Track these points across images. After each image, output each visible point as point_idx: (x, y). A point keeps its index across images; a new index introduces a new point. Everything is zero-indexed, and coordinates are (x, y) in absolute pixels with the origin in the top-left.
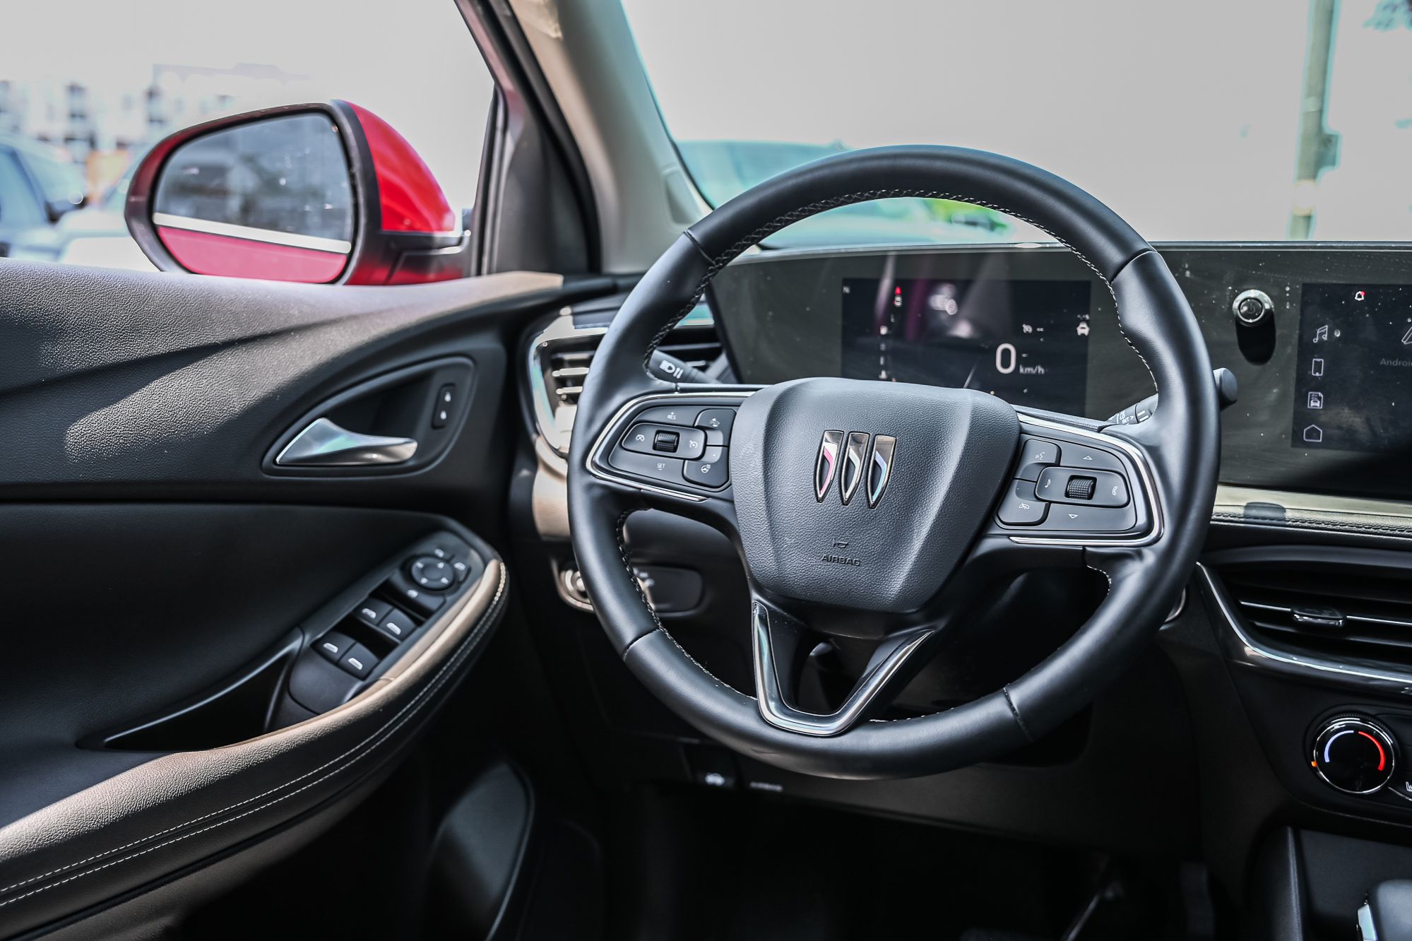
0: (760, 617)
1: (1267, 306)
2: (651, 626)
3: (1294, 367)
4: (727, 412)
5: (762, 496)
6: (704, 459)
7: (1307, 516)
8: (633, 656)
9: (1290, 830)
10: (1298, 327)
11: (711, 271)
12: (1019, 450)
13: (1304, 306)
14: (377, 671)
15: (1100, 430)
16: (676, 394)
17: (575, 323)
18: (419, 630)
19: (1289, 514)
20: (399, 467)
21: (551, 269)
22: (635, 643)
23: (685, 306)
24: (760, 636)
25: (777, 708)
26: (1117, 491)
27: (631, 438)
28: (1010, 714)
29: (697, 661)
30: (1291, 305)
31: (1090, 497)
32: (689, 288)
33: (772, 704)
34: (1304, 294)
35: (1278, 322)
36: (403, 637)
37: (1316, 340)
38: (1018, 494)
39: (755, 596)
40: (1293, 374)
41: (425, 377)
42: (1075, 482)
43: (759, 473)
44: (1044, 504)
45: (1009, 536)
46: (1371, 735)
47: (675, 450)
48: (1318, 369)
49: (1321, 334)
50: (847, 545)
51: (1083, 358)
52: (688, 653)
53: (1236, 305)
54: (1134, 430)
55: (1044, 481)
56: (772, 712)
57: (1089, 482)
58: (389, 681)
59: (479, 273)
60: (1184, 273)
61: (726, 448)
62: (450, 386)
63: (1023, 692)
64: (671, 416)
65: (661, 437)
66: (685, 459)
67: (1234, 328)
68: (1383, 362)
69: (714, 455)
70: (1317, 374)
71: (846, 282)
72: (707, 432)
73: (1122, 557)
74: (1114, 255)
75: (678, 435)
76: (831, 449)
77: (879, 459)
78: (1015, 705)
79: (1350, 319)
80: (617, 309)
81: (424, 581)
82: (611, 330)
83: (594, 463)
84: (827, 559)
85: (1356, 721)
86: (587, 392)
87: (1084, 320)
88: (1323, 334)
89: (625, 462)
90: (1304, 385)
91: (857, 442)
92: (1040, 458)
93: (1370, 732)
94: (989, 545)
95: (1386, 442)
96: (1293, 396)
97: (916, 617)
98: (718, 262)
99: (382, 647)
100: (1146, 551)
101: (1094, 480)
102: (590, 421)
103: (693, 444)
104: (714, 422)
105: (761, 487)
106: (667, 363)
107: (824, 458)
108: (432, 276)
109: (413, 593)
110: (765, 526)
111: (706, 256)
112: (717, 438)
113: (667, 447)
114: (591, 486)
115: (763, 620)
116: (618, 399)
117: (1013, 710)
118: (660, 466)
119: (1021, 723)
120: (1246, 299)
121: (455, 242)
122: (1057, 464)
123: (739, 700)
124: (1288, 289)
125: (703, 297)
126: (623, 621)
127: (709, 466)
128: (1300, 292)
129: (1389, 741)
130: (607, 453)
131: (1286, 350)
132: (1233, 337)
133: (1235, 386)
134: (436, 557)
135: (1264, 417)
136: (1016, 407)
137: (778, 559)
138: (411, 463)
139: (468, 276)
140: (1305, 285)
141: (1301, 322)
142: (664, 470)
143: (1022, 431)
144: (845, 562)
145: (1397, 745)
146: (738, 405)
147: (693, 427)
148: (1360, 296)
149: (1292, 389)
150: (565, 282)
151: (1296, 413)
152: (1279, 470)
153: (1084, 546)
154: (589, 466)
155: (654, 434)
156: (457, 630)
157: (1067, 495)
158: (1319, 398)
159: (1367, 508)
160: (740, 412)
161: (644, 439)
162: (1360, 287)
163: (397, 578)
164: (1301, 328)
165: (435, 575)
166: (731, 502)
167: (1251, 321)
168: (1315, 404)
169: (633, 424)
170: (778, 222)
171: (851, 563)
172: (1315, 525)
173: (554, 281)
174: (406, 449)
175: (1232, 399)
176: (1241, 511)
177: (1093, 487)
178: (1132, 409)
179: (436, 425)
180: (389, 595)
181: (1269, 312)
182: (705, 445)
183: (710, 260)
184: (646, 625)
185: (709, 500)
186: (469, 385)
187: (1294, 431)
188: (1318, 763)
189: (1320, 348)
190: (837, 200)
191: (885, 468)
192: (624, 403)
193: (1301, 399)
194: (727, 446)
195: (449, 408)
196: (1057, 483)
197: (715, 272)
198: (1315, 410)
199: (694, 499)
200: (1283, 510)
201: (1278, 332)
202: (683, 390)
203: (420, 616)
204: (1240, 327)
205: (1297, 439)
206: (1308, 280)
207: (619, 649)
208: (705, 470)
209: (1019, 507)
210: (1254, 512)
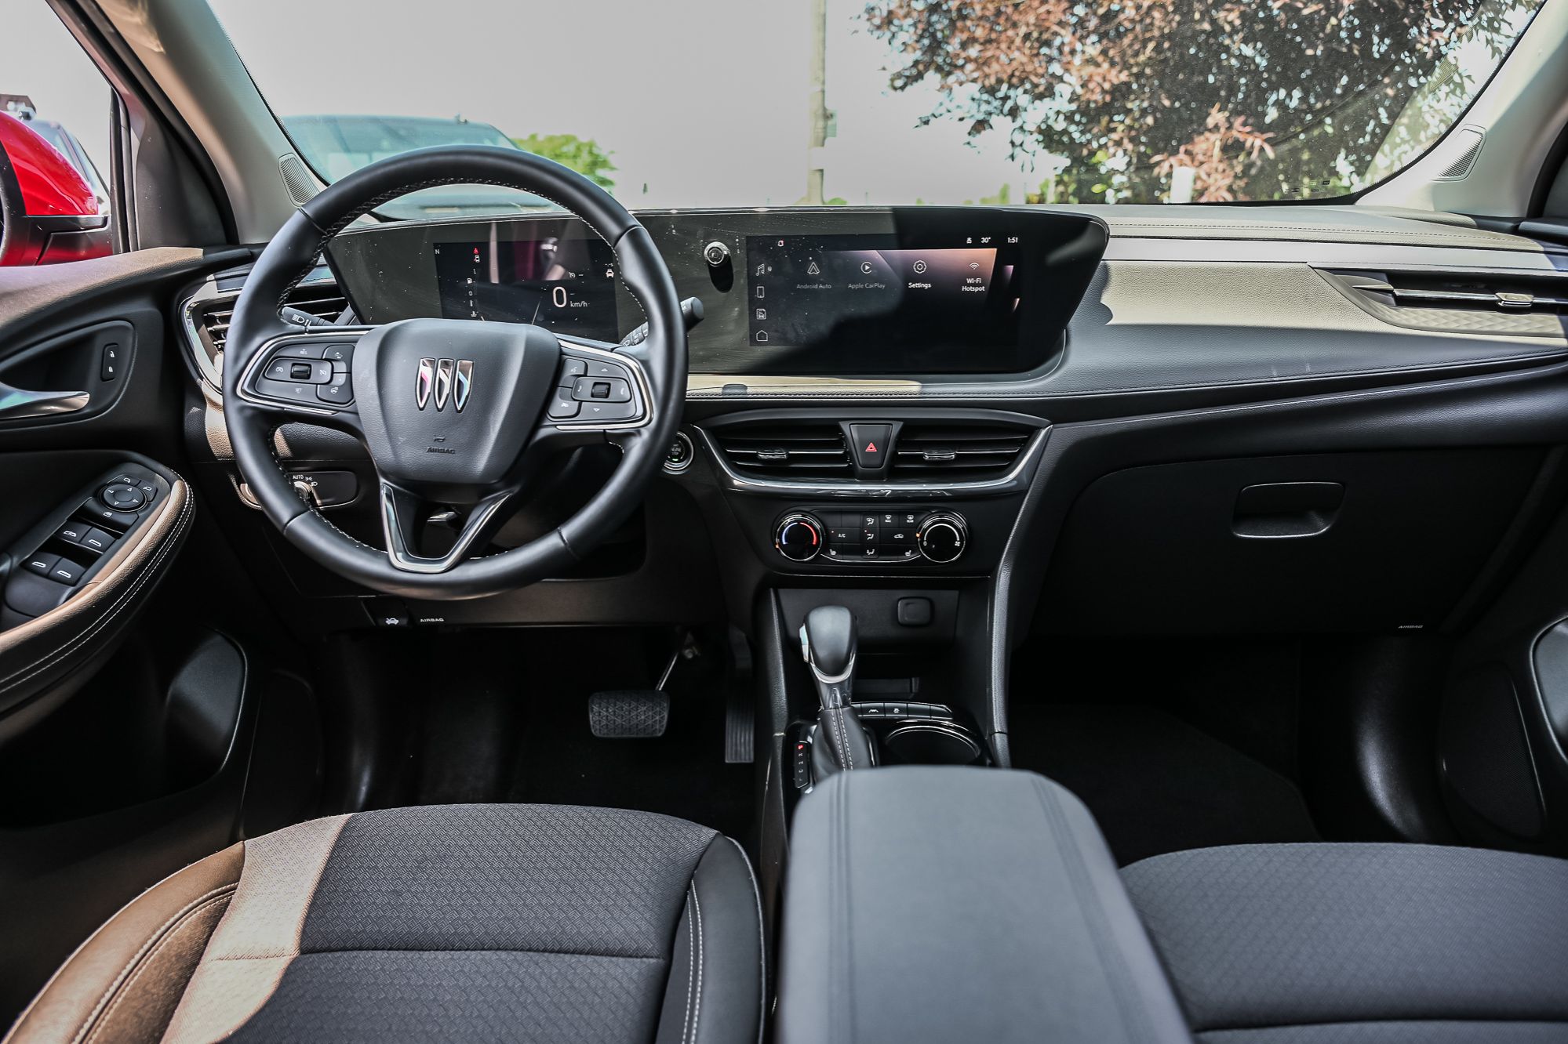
0: (386, 494)
1: (725, 253)
2: (303, 509)
3: (746, 292)
4: (348, 347)
5: (378, 409)
6: (332, 383)
7: (760, 390)
8: (291, 531)
9: (772, 590)
10: (746, 266)
11: (325, 239)
12: (560, 366)
13: (749, 251)
14: (85, 577)
15: (612, 350)
16: (306, 335)
17: (219, 287)
18: (119, 541)
19: (749, 390)
20: (78, 414)
21: (192, 244)
22: (291, 522)
23: (307, 266)
24: (387, 508)
25: (403, 557)
26: (624, 392)
27: (272, 370)
28: (562, 544)
29: (342, 530)
30: (740, 251)
31: (607, 396)
32: (307, 253)
33: (399, 555)
34: (747, 244)
35: (734, 263)
36: (104, 550)
37: (758, 274)
38: (561, 397)
39: (382, 480)
40: (746, 298)
41: (88, 339)
42: (597, 387)
43: (374, 391)
44: (577, 403)
45: (556, 426)
46: (807, 523)
47: (308, 377)
48: (761, 294)
49: (761, 270)
50: (443, 440)
51: (612, 294)
52: (334, 525)
53: (706, 252)
54: (633, 350)
55: (577, 388)
56: (399, 560)
57: (606, 387)
58: (97, 584)
59: (127, 249)
60: (672, 232)
61: (349, 375)
62: (113, 345)
63: (570, 530)
64: (303, 352)
65: (296, 369)
66: (317, 384)
67: (707, 268)
68: (798, 286)
69: (340, 379)
70: (761, 297)
71: (436, 246)
72: (333, 363)
73: (628, 435)
74: (614, 229)
75: (310, 366)
76: (427, 372)
77: (462, 378)
78: (565, 538)
79: (776, 259)
80: (247, 274)
81: (116, 503)
82: (244, 293)
83: (243, 391)
84: (430, 450)
85: (799, 517)
86: (231, 340)
87: (610, 267)
88: (761, 269)
89: (269, 388)
90: (753, 304)
91: (446, 364)
92: (574, 371)
93: (806, 522)
94: (543, 433)
95: (804, 338)
96: (748, 312)
97: (499, 485)
98: (329, 232)
99: (87, 559)
100: (642, 430)
101: (609, 384)
102: (237, 359)
103: (323, 372)
104: (338, 355)
105: (377, 402)
106: (297, 314)
107: (422, 379)
108: (83, 253)
109: (109, 514)
110: (383, 430)
111: (318, 228)
112: (341, 367)
113: (303, 375)
114: (242, 409)
115: (389, 497)
116: (258, 340)
117: (564, 541)
118: (297, 390)
119: (570, 549)
120: (711, 249)
121: (100, 223)
122: (585, 375)
123: (375, 554)
124: (737, 240)
125: (322, 260)
126: (281, 509)
127: (337, 388)
128: (745, 242)
129: (818, 526)
130: (253, 383)
131: (740, 281)
132: (707, 274)
133: (702, 309)
134: (126, 483)
135: (731, 327)
136: (558, 335)
137: (395, 453)
138: (87, 411)
139: (117, 253)
140: (747, 237)
141: (748, 262)
142: (302, 393)
143: (562, 353)
144: (443, 451)
145: (823, 529)
146: (356, 342)
147: (322, 359)
148: (781, 243)
149: (747, 307)
150: (204, 254)
151: (750, 323)
152: (745, 361)
153: (604, 430)
154: (239, 393)
155: (290, 366)
156: (153, 537)
157: (593, 396)
158: (763, 313)
159: (795, 382)
160: (358, 346)
161: (283, 370)
162: (781, 238)
163: (91, 503)
164: (748, 267)
165: (126, 498)
166: (356, 413)
167: (715, 263)
168: (761, 316)
169: (272, 360)
170: (373, 201)
171: (448, 451)
172: (764, 396)
173: (197, 253)
174: (82, 400)
175: (700, 318)
176: (720, 391)
177: (609, 390)
178: (639, 328)
179: (104, 378)
180: (86, 517)
181: (726, 256)
182: (333, 373)
183: (322, 230)
184: (298, 508)
185: (340, 413)
186: (130, 343)
187: (751, 336)
188: (779, 546)
189: (760, 280)
190: (418, 185)
191: (467, 384)
192: (263, 344)
193: (753, 314)
194: (349, 373)
195: (114, 363)
196: (586, 388)
197: (328, 239)
198: (761, 321)
199: (328, 413)
200: (746, 387)
201: (735, 270)
202: (311, 332)
203: (118, 531)
204: (711, 268)
205: (753, 342)
206: (749, 234)
207: (280, 528)
208: (334, 391)
209: (562, 406)
210: (728, 391)
